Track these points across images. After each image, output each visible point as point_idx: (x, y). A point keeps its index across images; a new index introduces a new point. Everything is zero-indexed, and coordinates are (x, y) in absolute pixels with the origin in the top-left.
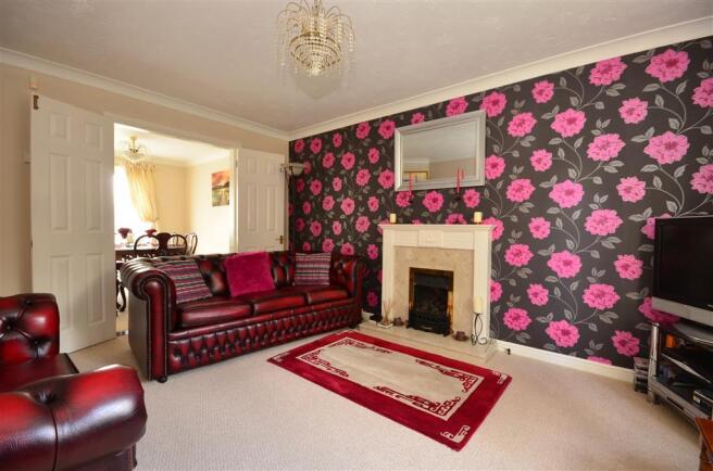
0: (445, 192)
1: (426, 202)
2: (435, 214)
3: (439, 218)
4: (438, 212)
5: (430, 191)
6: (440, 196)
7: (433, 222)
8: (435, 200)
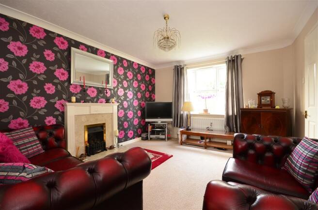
0: (97, 88)
1: (88, 92)
2: (93, 98)
3: (95, 100)
4: (94, 98)
5: (90, 87)
6: (95, 90)
7: (92, 102)
8: (93, 92)
